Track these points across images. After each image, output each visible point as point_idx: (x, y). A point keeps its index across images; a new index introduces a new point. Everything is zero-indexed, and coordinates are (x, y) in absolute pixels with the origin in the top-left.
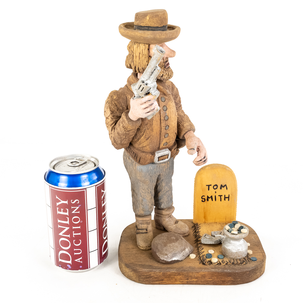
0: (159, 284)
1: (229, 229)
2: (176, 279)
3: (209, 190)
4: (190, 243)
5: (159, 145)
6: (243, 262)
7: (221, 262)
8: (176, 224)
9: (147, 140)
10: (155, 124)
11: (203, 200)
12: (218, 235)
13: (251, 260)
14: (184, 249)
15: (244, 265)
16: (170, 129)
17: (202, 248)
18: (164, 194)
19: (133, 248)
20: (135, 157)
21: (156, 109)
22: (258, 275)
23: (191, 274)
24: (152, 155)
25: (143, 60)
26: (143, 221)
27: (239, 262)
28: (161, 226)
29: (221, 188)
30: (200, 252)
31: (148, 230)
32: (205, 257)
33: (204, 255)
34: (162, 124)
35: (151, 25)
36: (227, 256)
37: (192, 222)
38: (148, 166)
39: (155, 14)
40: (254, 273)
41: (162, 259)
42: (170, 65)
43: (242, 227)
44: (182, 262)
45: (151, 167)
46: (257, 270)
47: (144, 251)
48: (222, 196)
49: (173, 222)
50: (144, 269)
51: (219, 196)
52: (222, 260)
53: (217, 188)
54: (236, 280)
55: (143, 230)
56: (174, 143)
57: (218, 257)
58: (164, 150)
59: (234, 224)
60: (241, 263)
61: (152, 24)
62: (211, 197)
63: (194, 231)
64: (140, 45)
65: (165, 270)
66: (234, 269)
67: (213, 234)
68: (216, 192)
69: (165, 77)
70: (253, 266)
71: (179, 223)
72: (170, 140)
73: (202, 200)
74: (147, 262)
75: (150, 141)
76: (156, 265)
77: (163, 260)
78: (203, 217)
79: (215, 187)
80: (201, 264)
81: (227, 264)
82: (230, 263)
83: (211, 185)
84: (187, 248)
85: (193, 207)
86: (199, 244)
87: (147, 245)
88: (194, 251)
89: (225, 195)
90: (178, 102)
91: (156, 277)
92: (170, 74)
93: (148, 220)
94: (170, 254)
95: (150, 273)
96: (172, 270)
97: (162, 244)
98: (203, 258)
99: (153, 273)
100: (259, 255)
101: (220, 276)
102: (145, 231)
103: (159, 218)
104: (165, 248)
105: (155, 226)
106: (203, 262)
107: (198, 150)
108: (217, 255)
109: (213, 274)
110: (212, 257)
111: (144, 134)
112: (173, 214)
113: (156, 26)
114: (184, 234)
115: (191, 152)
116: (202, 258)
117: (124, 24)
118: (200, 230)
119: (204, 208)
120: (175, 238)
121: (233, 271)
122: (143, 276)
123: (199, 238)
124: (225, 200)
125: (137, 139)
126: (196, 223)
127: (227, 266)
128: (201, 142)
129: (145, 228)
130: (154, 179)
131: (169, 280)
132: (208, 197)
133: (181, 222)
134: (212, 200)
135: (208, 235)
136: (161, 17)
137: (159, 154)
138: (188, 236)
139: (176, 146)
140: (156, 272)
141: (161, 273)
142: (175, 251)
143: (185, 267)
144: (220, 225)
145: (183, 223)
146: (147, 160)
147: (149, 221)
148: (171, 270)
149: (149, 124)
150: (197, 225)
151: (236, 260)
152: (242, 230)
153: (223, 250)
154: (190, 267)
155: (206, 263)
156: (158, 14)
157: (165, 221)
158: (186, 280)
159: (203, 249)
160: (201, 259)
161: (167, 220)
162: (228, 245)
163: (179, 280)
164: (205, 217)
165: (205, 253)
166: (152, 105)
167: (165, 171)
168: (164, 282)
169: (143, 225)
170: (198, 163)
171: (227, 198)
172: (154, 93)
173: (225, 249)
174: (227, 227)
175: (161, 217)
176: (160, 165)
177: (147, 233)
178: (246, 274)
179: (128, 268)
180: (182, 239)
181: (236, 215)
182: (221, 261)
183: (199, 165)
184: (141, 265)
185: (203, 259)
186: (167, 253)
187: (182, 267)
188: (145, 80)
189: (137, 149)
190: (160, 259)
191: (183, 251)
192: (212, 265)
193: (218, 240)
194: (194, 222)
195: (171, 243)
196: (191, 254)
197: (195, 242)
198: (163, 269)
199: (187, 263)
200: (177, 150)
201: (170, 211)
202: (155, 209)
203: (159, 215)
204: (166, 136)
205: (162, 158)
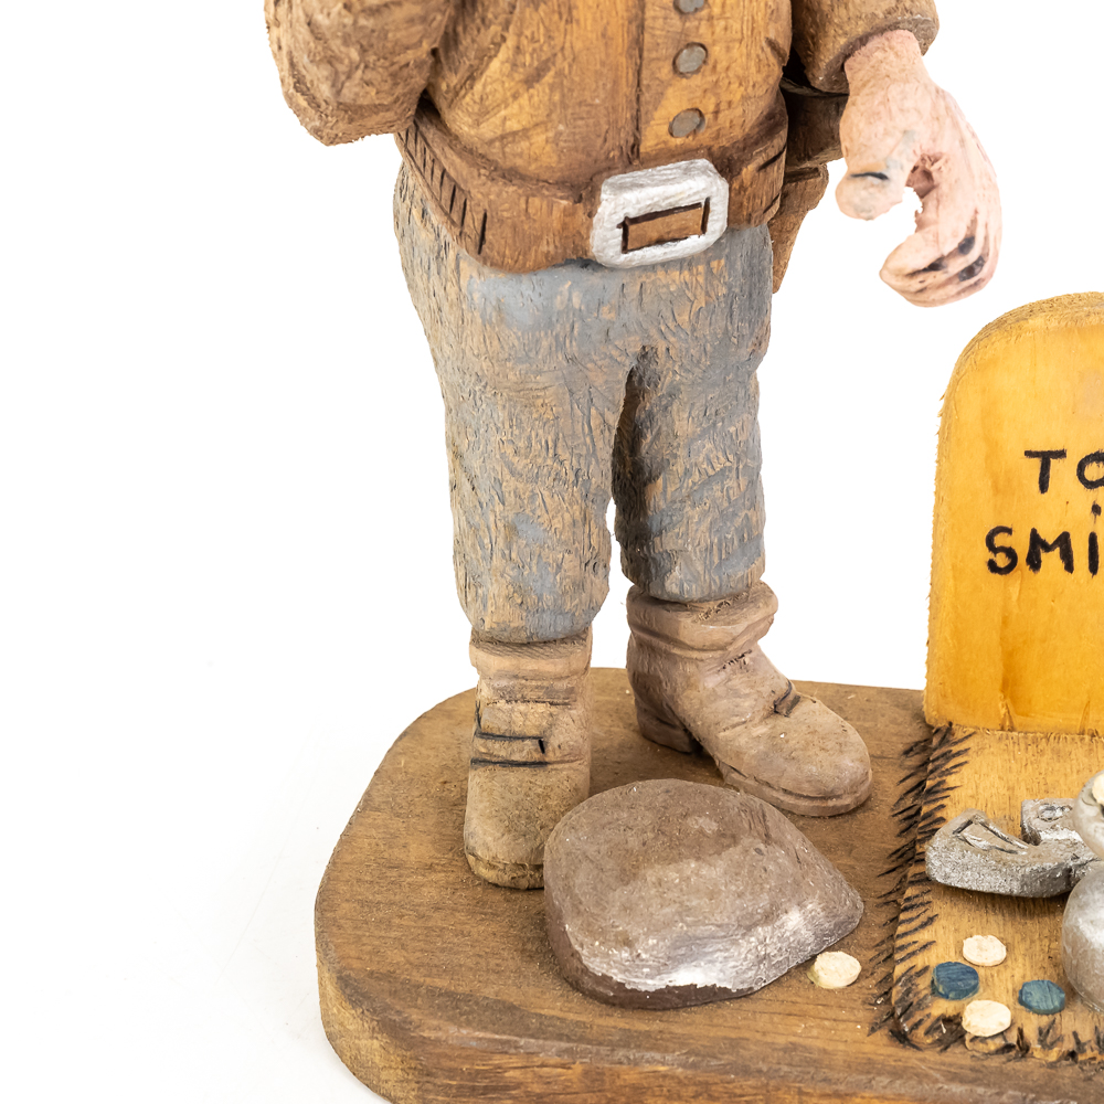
3: (1044, 486)
4: (847, 869)
5: (630, 128)
7: (1031, 1035)
8: (771, 722)
9: (532, 80)
11: (1002, 561)
12: (1064, 835)
14: (770, 917)
16: (716, 10)
17: (923, 918)
18: (691, 497)
19: (431, 867)
20: (454, 202)
24: (580, 199)
26: (516, 677)
28: (673, 727)
30: (902, 948)
31: (549, 748)
32: (923, 984)
33: (926, 969)
36: (1087, 993)
37: (919, 716)
38: (545, 277)
41: (597, 966)
44: (746, 1005)
45: (569, 288)
47: (497, 897)
49: (750, 704)
50: (453, 1030)
52: (1045, 1020)
55: (516, 745)
56: (770, 116)
57: (1022, 1000)
62: (1064, 541)
63: (911, 782)
65: (604, 1050)
67: (1033, 821)
68: (1096, 509)
71: (798, 711)
72: (725, 98)
73: (990, 556)
74: (493, 977)
75: (557, 97)
76: (553, 1003)
77: (605, 977)
78: (998, 685)
79: (1095, 471)
80: (882, 1036)
81: (1072, 1055)
83: (1061, 454)
84: (801, 905)
85: (927, 603)
86: (912, 883)
87: (522, 851)
88: (861, 934)
93: (560, 678)
94: (652, 942)
95: (497, 1060)
96: (658, 1056)
97: (609, 864)
98: (908, 992)
99: (515, 1061)
102: (527, 750)
103: (659, 666)
104: (619, 895)
106: (897, 1024)
107: (922, 183)
108: (1018, 978)
110: (974, 989)
111: (504, 39)
112: (763, 645)
114: (825, 798)
115: (856, 200)
116: (896, 994)
118: (951, 780)
119: (1005, 622)
120: (715, 826)
122: (452, 1073)
123: (922, 841)
125: (463, 71)
126: (942, 724)
127: (1069, 1072)
128: (955, 125)
129: (534, 732)
130: (599, 380)
132: (1037, 543)
133: (819, 706)
134: (1069, 567)
135: (986, 824)
137: (631, 197)
138: (850, 812)
139: (780, 139)
140: (537, 1060)
141: (578, 1068)
142: (696, 923)
143: (757, 1043)
145: (826, 718)
146: (538, 239)
147: (562, 685)
148: (648, 1055)
150: (944, 741)
153: (1069, 950)
154: (791, 1048)
155: (921, 1031)
157: (692, 693)
159: (931, 920)
160: (888, 1001)
161: (711, 681)
164: (1010, 686)
165: (932, 958)
167: (687, 327)
169: (522, 707)
170: (915, 284)
175: (669, 656)
176: (648, 279)
177: (542, 764)
179: (355, 1004)
180: (767, 839)
182: (1032, 1025)
183: (922, 297)
184: (449, 994)
185: (901, 1000)
186: (636, 931)
187: (735, 1044)
189: (468, 152)
190: (585, 970)
191: (755, 925)
192: (956, 1055)
193: (1054, 870)
194: (932, 715)
195: (673, 860)
196: (830, 949)
197: (887, 867)
198: (589, 1042)
199: (776, 1019)
200: (790, 177)
201: (734, 622)
202: (632, 597)
203: (655, 641)
204: (688, 60)
205: (653, 230)
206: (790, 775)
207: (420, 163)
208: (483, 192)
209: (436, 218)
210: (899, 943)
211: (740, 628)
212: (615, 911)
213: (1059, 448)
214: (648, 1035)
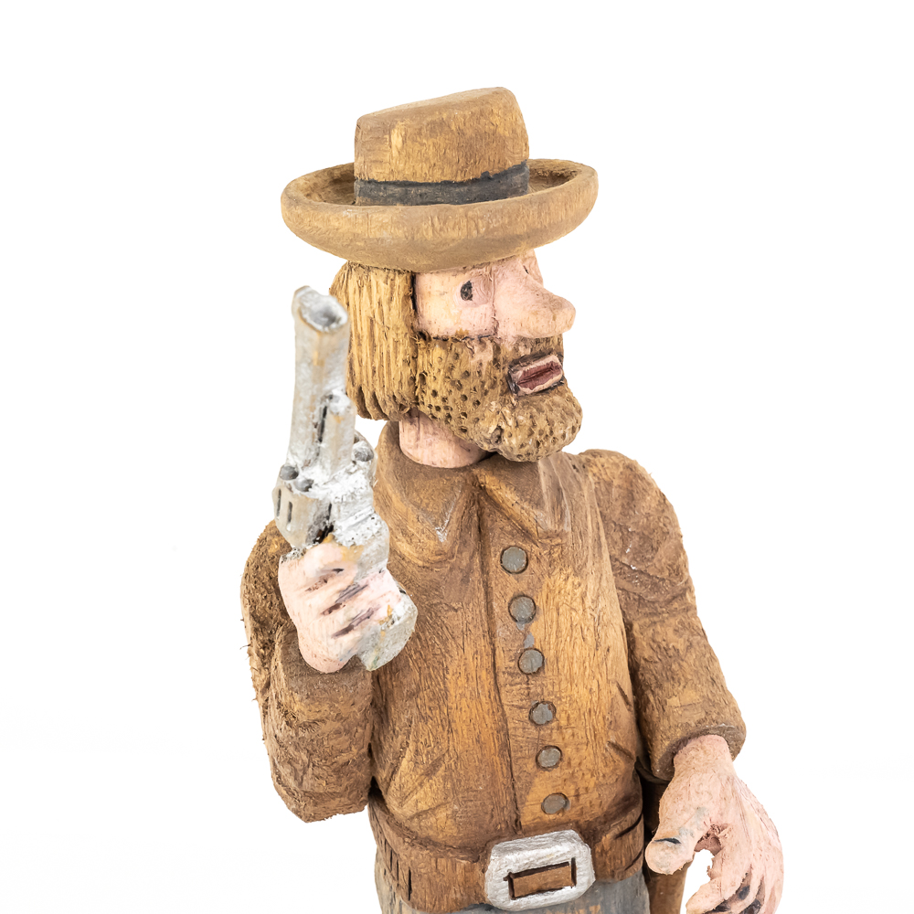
10: (463, 695)
16: (564, 723)
20: (392, 861)
21: (382, 613)
24: (477, 860)
25: (388, 353)
34: (503, 696)
35: (414, 174)
39: (429, 119)
58: (546, 838)
61: (419, 172)
64: (372, 276)
69: (514, 441)
75: (449, 786)
90: (661, 571)
92: (541, 423)
111: (407, 745)
113: (437, 177)
117: (330, 171)
128: (738, 803)
136: (461, 133)
137: (511, 857)
139: (632, 815)
149: (425, 694)
156: (445, 116)
166: (353, 591)
172: (352, 534)
188: (300, 463)
189: (397, 826)
205: (534, 880)
208: (405, 854)
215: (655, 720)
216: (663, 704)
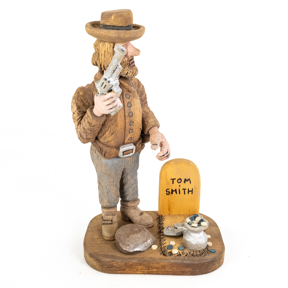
0: (121, 273)
1: (189, 222)
2: (137, 269)
3: (173, 183)
4: (153, 234)
5: (123, 140)
6: (202, 254)
7: (181, 253)
8: (140, 216)
9: (112, 135)
10: (120, 120)
11: (168, 193)
12: (180, 227)
13: (210, 251)
14: (146, 241)
15: (203, 256)
16: (134, 125)
17: (164, 240)
18: (130, 187)
19: (98, 239)
20: (101, 150)
21: (118, 105)
22: (216, 266)
23: (151, 265)
24: (117, 149)
25: (108, 58)
26: (108, 212)
27: (199, 254)
28: (127, 218)
29: (185, 182)
30: (162, 244)
31: (113, 221)
32: (166, 248)
34: (126, 120)
35: (116, 24)
36: (187, 247)
37: (157, 214)
38: (113, 159)
39: (120, 14)
40: (212, 265)
41: (125, 249)
42: (136, 64)
43: (202, 220)
44: (144, 253)
45: (116, 161)
46: (215, 262)
47: (108, 242)
48: (186, 189)
49: (138, 214)
50: (106, 259)
51: (183, 189)
52: (182, 251)
53: (181, 182)
54: (195, 271)
55: (109, 221)
56: (139, 138)
57: (179, 249)
58: (128, 145)
59: (195, 217)
60: (200, 255)
61: (117, 24)
62: (176, 190)
63: (158, 223)
64: (106, 43)
65: (127, 260)
66: (193, 260)
67: (176, 226)
68: (180, 186)
69: (130, 75)
70: (212, 258)
71: (143, 214)
72: (135, 136)
73: (166, 193)
74: (110, 252)
75: (115, 136)
76: (119, 255)
79: (179, 181)
80: (162, 255)
81: (186, 255)
82: (190, 254)
83: (175, 179)
84: (150, 239)
85: (158, 199)
86: (162, 235)
87: (111, 235)
88: (156, 243)
89: (188, 189)
90: (144, 98)
91: (118, 267)
92: (134, 72)
93: (114, 212)
94: (132, 245)
95: (112, 263)
96: (134, 260)
97: (125, 235)
98: (164, 249)
99: (115, 263)
100: (219, 247)
101: (180, 267)
102: (110, 222)
103: (125, 210)
104: (127, 239)
105: (121, 217)
106: (164, 253)
107: (161, 145)
108: (178, 246)
109: (172, 265)
110: (173, 248)
111: (108, 129)
112: (138, 206)
113: (121, 25)
114: (148, 225)
115: (154, 148)
116: (163, 249)
117: (91, 23)
118: (163, 222)
119: (169, 201)
120: (138, 229)
121: (192, 262)
122: (106, 265)
123: (162, 230)
124: (188, 193)
125: (102, 134)
126: (161, 215)
127: (186, 257)
128: (164, 138)
129: (111, 219)
130: (119, 172)
131: (131, 270)
132: (172, 191)
133: (146, 214)
134: (176, 193)
135: (170, 227)
136: (125, 17)
137: (124, 148)
138: (151, 227)
139: (141, 141)
140: (118, 262)
141: (123, 263)
142: (137, 242)
143: (146, 257)
144: (183, 217)
145: (147, 215)
146: (112, 154)
147: (114, 213)
148: (133, 260)
149: (113, 120)
150: (161, 217)
151: (196, 251)
152: (202, 223)
154: (151, 258)
155: (167, 254)
156: (123, 14)
157: (130, 213)
158: (147, 270)
159: (165, 240)
160: (162, 250)
161: (132, 211)
162: (188, 237)
163: (140, 270)
164: (169, 209)
165: (167, 245)
167: (130, 165)
168: (126, 271)
169: (109, 216)
170: (161, 158)
171: (190, 191)
172: (117, 91)
173: (185, 241)
174: (188, 220)
175: (126, 208)
176: (125, 159)
177: (112, 224)
178: (204, 265)
179: (92, 257)
180: (144, 231)
181: (199, 208)
183: (161, 159)
184: (104, 255)
186: (130, 244)
187: (144, 258)
188: (107, 78)
189: (103, 144)
190: (123, 250)
191: (145, 242)
192: (172, 257)
193: (180, 232)
194: (159, 214)
195: (133, 234)
196: (153, 245)
197: (158, 234)
198: (125, 259)
199: (148, 254)
200: (142, 145)
201: (135, 203)
202: (121, 201)
203: (125, 206)
204: (131, 131)
205: (126, 153)
206: (143, 223)
207: (95, 145)
208: (105, 149)
209: (97, 152)
210: (162, 243)
211: (136, 204)
212: (127, 241)
213: (175, 178)
214: (132, 258)
215: (146, 124)
216: (148, 122)
